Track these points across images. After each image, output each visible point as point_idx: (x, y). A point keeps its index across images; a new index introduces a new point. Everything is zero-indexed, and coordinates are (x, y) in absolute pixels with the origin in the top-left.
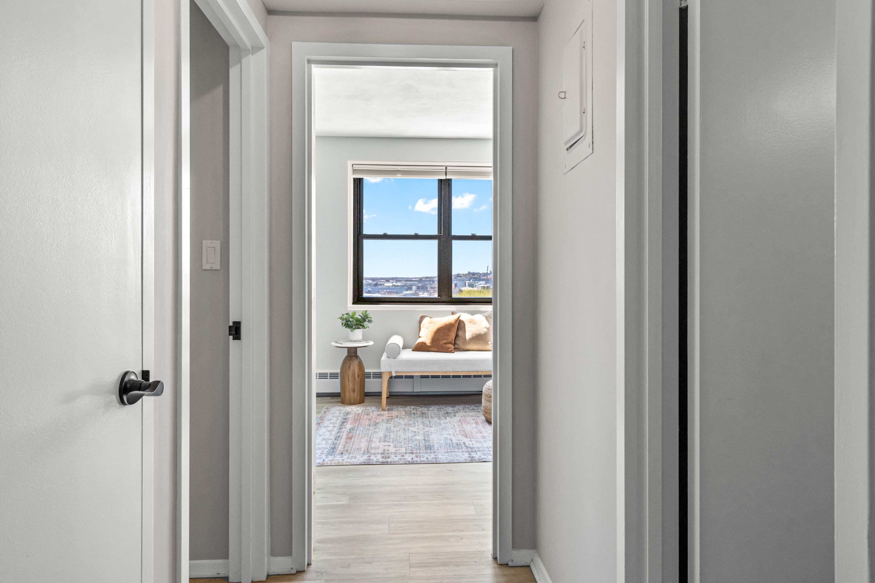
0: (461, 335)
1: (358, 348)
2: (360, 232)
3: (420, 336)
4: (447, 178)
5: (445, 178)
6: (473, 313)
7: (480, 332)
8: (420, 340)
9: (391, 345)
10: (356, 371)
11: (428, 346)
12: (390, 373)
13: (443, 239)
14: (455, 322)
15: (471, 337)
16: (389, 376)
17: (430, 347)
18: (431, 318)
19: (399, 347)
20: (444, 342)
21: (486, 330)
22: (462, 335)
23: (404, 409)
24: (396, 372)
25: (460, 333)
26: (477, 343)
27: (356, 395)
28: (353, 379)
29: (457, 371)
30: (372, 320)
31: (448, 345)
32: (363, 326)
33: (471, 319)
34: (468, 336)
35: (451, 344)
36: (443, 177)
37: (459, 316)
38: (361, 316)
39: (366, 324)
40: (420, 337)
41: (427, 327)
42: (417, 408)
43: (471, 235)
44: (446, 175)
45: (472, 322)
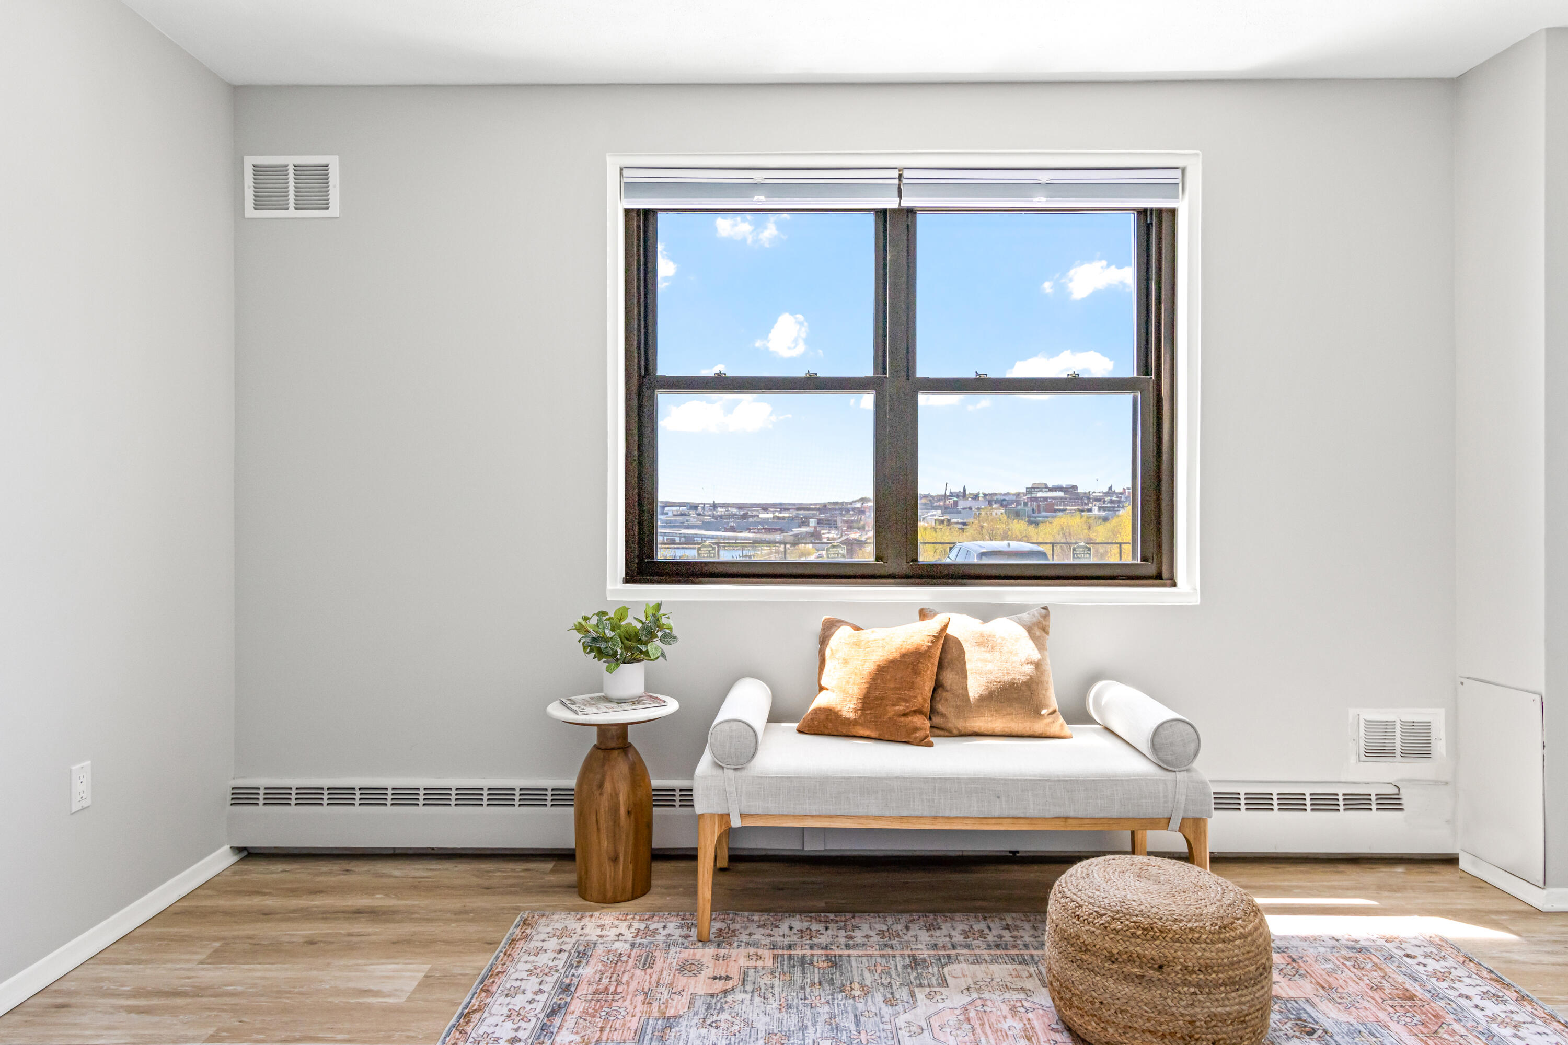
0: (951, 685)
1: (629, 726)
2: (646, 370)
3: (823, 683)
4: (902, 205)
5: (896, 206)
6: (986, 613)
7: (1013, 676)
8: (822, 701)
9: (726, 727)
10: (622, 798)
11: (848, 719)
12: (724, 817)
13: (890, 389)
14: (932, 642)
15: (986, 693)
16: (720, 826)
17: (855, 722)
18: (857, 628)
19: (752, 733)
20: (897, 708)
21: (1029, 669)
22: (955, 687)
23: (770, 935)
24: (743, 816)
25: (949, 678)
26: (1004, 712)
27: (623, 873)
28: (611, 823)
29: (947, 815)
30: (675, 633)
31: (910, 718)
32: (647, 653)
33: (981, 634)
34: (975, 688)
35: (920, 716)
36: (891, 203)
37: (944, 624)
38: (641, 621)
39: (654, 647)
40: (821, 688)
41: (844, 660)
42: (815, 926)
43: (973, 376)
44: (900, 196)
45: (985, 642)
